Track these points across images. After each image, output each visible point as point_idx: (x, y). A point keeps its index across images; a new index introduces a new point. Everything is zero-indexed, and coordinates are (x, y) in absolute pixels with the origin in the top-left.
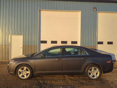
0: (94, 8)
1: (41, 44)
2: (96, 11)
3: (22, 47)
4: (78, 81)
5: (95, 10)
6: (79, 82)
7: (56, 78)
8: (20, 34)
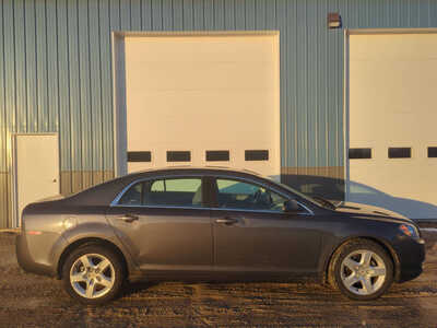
0: (333, 17)
1: (129, 163)
2: (341, 26)
3: (58, 180)
4: (236, 309)
5: (337, 24)
6: (238, 314)
7: (155, 297)
8: (49, 130)
